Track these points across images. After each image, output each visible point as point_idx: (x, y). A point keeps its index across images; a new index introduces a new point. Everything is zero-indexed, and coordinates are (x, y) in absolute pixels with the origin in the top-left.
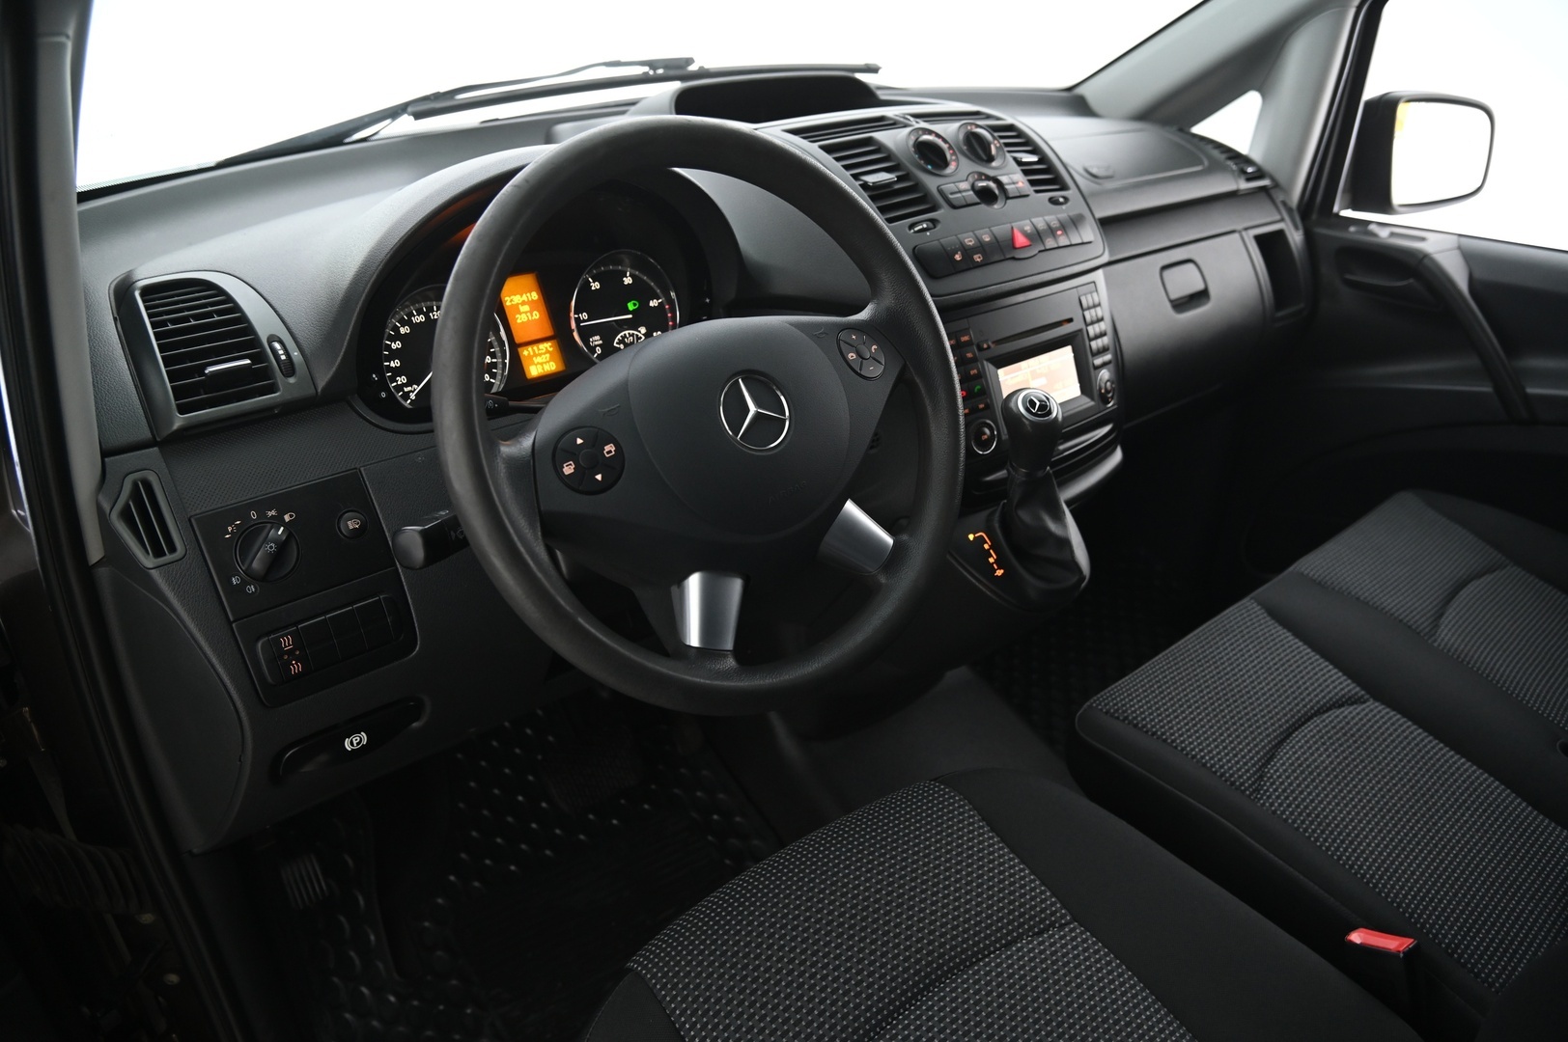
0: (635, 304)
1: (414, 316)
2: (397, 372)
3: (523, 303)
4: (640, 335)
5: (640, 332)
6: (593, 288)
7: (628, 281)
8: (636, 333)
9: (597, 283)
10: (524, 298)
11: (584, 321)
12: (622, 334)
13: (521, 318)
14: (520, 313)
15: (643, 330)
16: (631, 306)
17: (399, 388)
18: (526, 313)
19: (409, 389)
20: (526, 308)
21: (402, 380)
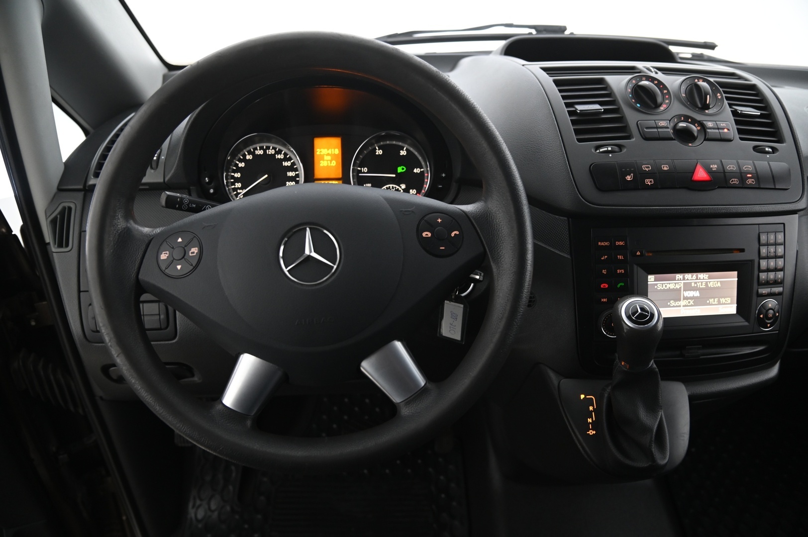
0: (403, 169)
1: (257, 150)
2: (237, 180)
3: (328, 155)
4: (400, 189)
5: (401, 187)
6: (377, 154)
7: (403, 153)
8: (397, 187)
9: (381, 151)
10: (330, 151)
11: (364, 173)
12: (388, 186)
13: (323, 164)
14: (324, 160)
15: (403, 186)
16: (400, 170)
17: (235, 189)
18: (327, 161)
19: (241, 191)
20: (329, 158)
21: (238, 185)
